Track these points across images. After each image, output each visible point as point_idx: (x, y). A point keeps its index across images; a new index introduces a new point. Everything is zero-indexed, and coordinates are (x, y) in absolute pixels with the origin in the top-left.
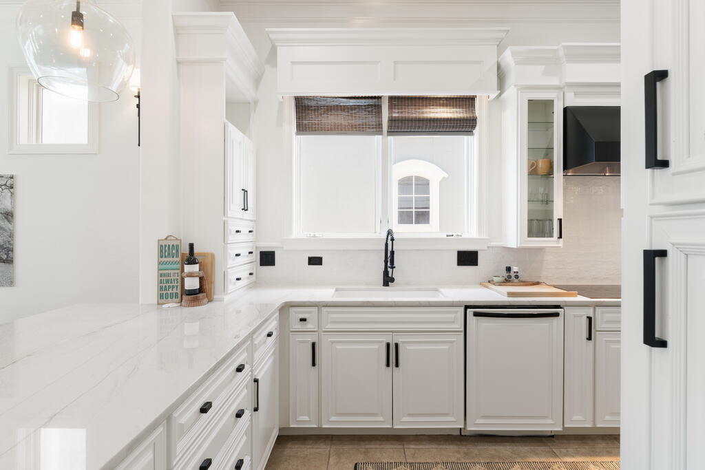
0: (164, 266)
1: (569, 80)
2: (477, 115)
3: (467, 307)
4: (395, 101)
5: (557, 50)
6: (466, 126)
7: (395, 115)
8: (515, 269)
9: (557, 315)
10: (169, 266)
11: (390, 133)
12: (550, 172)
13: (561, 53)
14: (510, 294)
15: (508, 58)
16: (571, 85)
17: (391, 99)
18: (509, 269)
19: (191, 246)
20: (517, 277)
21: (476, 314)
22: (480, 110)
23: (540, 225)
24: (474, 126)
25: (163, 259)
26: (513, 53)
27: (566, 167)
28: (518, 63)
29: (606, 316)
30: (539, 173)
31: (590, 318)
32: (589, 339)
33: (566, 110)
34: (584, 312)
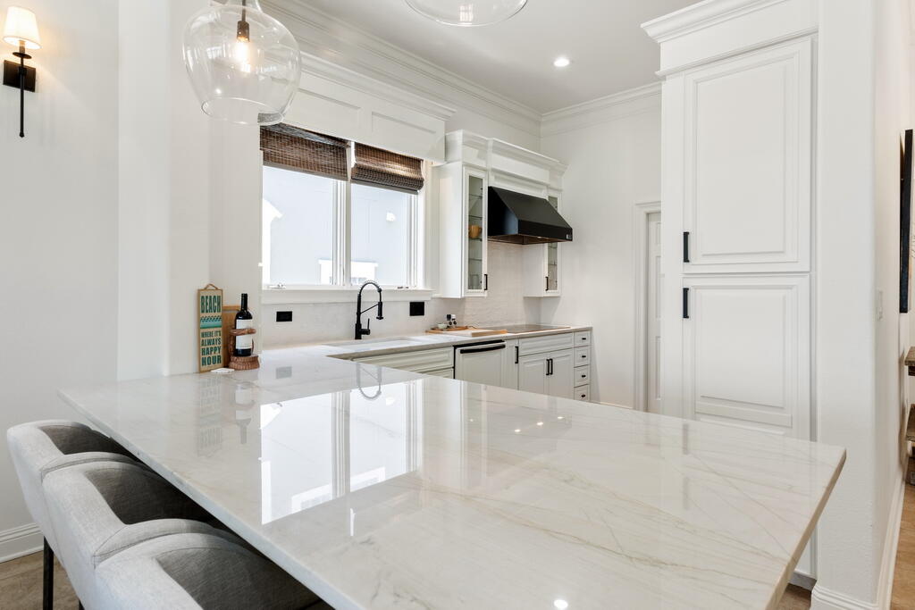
0: (205, 324)
1: (493, 167)
2: (424, 176)
3: (455, 347)
4: (362, 149)
5: (487, 141)
6: (414, 185)
7: (361, 163)
8: (453, 316)
9: (503, 346)
10: (212, 323)
11: (354, 180)
12: (479, 238)
13: (491, 144)
14: (474, 335)
15: (458, 136)
16: (494, 170)
17: (357, 145)
18: (449, 317)
19: (245, 297)
20: (455, 323)
21: (462, 352)
22: (426, 172)
23: (474, 281)
24: (420, 187)
25: (205, 315)
26: (464, 136)
27: (490, 233)
28: (464, 144)
29: (525, 344)
30: (474, 237)
31: (517, 347)
32: (517, 362)
33: (490, 189)
34: (515, 343)
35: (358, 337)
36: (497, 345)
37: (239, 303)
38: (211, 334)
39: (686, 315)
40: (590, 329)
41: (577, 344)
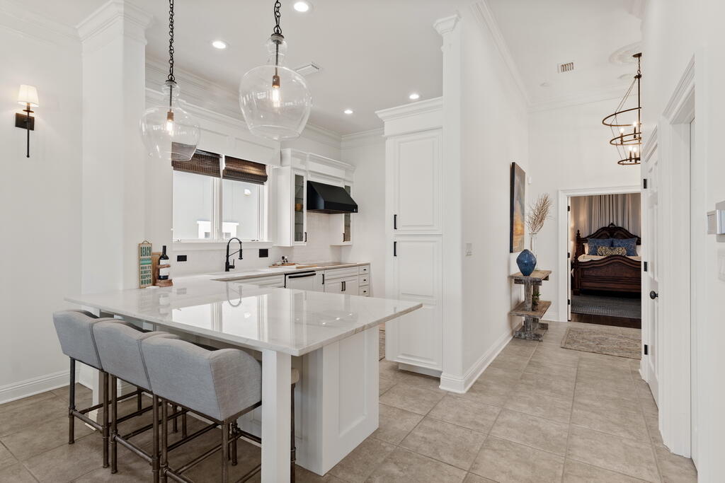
0: (143, 262)
1: (310, 169)
2: (268, 174)
3: (286, 275)
4: (228, 159)
5: (306, 155)
6: (262, 179)
7: (229, 167)
8: (286, 257)
9: (315, 274)
10: (146, 262)
11: (224, 177)
12: (301, 210)
13: (308, 156)
14: (298, 268)
15: (288, 152)
16: (310, 171)
17: (226, 157)
18: (283, 258)
19: (165, 248)
20: (287, 261)
21: (290, 277)
22: (269, 171)
23: (298, 236)
24: (266, 181)
25: (143, 257)
26: (292, 152)
27: (308, 208)
28: (292, 156)
29: (328, 273)
30: (298, 210)
31: (323, 275)
32: (323, 283)
33: (308, 182)
34: (322, 272)
35: (227, 270)
36: (311, 273)
37: (161, 251)
38: (146, 268)
39: (395, 255)
40: (368, 264)
41: (361, 273)
